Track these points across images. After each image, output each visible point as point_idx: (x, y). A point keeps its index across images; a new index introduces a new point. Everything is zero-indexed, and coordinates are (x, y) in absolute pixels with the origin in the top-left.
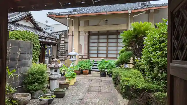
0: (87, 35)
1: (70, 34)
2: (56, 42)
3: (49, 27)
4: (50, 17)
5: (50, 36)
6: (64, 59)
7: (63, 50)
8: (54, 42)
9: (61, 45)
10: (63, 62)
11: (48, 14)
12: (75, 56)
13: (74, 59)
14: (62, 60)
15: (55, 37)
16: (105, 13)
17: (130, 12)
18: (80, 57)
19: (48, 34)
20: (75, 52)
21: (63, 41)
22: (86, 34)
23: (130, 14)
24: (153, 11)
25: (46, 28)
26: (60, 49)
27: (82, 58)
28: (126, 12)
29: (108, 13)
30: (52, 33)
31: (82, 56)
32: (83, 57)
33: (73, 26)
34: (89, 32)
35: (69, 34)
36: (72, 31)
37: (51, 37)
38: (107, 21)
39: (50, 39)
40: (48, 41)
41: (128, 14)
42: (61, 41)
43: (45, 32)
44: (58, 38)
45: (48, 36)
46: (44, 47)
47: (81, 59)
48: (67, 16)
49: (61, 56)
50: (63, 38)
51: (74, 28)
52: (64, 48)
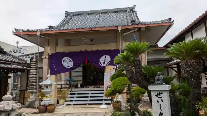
1: (45, 57)
2: (25, 68)
4: (17, 35)
5: (17, 60)
6: (35, 91)
7: (35, 78)
8: (22, 67)
9: (31, 71)
10: (34, 94)
11: (15, 31)
12: (51, 85)
13: (50, 90)
14: (32, 93)
15: (24, 61)
16: (90, 30)
17: (120, 28)
18: (59, 86)
19: (15, 57)
20: (50, 80)
21: (35, 66)
23: (120, 31)
24: (144, 29)
25: (15, 50)
26: (30, 77)
27: (61, 88)
28: (116, 28)
29: (93, 30)
30: (20, 56)
31: (61, 85)
32: (63, 86)
33: (49, 46)
35: (43, 57)
37: (19, 61)
38: (93, 40)
39: (17, 64)
40: (13, 67)
41: (117, 31)
42: (31, 66)
43: (10, 55)
44: (29, 62)
45: (13, 61)
46: (7, 75)
47: (59, 89)
48: (38, 33)
49: (32, 86)
50: (35, 62)
51: (50, 49)
52: (35, 76)
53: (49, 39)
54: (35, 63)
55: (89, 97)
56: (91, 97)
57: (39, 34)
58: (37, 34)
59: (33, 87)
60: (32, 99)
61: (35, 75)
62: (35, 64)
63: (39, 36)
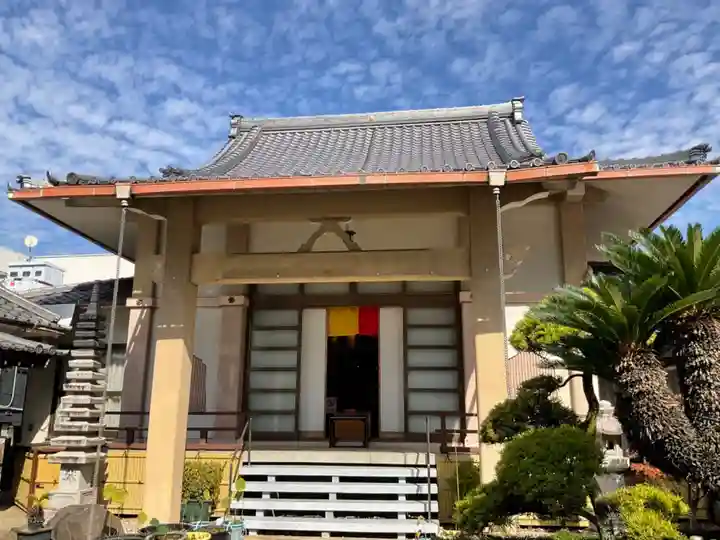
0: (241, 309)
1: (140, 302)
2: (47, 347)
3: (39, 269)
6: (82, 457)
7: (86, 399)
8: (33, 345)
9: (72, 363)
10: (77, 475)
14: (70, 465)
17: (498, 178)
21: (91, 342)
22: (231, 300)
23: (497, 191)
24: (581, 192)
25: (20, 271)
26: (66, 393)
28: (478, 177)
29: (369, 180)
31: (204, 432)
33: (158, 252)
34: (252, 291)
35: (131, 302)
36: (155, 286)
37: (24, 318)
41: (486, 187)
42: (76, 343)
44: (66, 322)
48: (123, 193)
49: (70, 434)
50: (93, 325)
51: (166, 265)
52: (88, 387)
53: (160, 221)
54: (95, 330)
55: (333, 497)
56: (341, 496)
57: (127, 196)
58: (115, 195)
59: (77, 441)
60: (69, 495)
61: (89, 384)
62: (92, 333)
63: (125, 203)
